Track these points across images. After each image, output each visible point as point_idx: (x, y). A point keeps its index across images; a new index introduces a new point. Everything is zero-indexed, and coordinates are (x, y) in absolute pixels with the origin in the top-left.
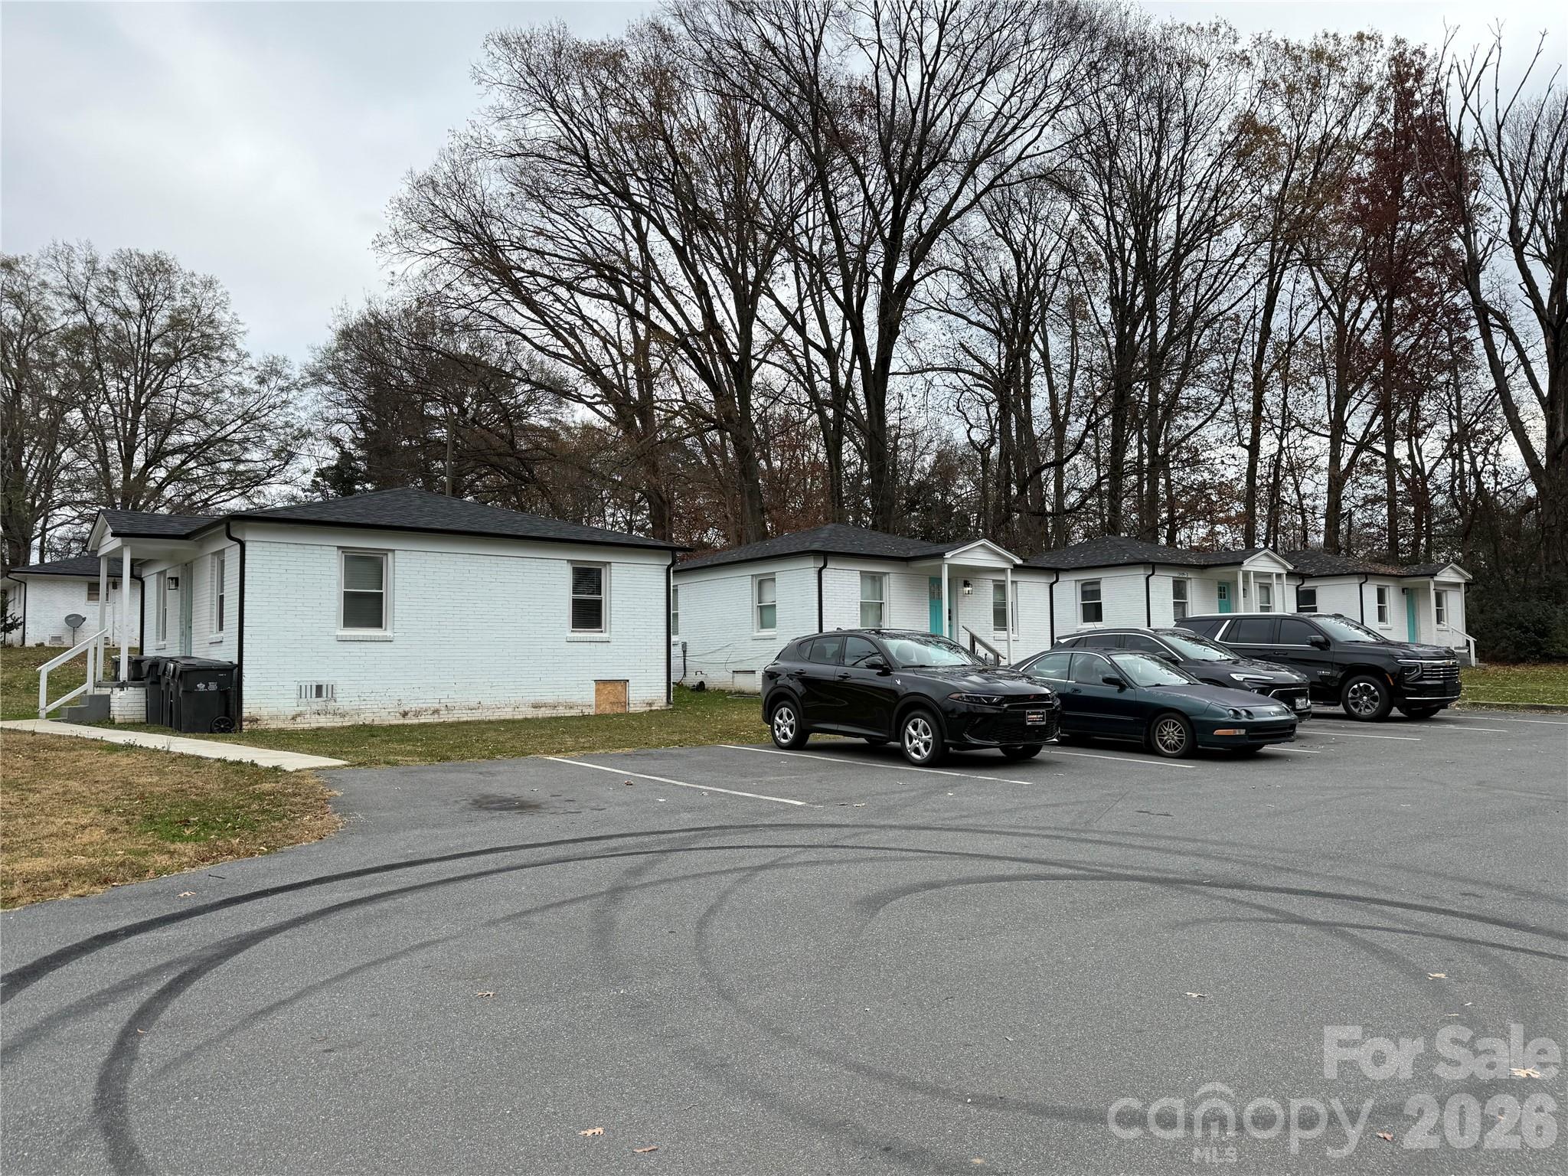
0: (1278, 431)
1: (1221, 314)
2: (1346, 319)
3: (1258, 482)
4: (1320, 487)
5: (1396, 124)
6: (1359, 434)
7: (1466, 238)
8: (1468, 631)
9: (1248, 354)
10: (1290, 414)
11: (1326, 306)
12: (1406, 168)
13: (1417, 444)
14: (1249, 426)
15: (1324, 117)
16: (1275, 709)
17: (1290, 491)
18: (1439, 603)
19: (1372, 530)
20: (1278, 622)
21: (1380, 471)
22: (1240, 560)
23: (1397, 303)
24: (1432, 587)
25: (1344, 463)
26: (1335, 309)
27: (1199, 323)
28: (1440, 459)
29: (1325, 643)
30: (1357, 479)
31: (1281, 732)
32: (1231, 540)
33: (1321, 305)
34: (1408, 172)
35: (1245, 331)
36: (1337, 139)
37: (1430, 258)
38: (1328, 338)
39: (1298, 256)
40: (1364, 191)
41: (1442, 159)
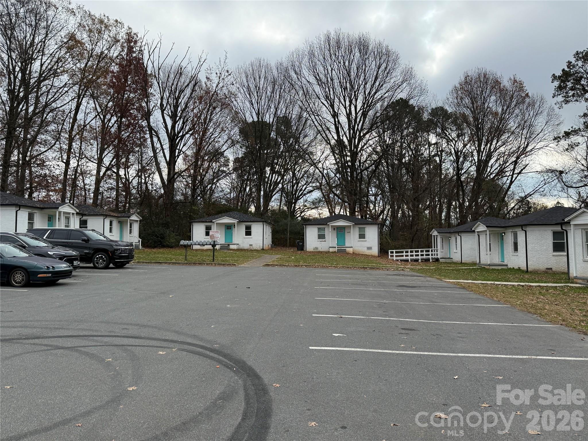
0: (77, 158)
1: (57, 108)
2: (106, 121)
3: (68, 177)
4: (92, 182)
5: (127, 57)
6: (108, 164)
7: (147, 103)
8: (140, 237)
9: (67, 126)
10: (82, 153)
11: (98, 115)
12: (129, 73)
13: (127, 171)
14: (66, 154)
15: (102, 45)
16: (65, 265)
17: (81, 182)
18: (131, 227)
19: (110, 200)
20: (70, 231)
21: (114, 179)
22: (57, 206)
23: (124, 120)
24: (129, 221)
25: (101, 174)
26: (102, 117)
27: (48, 110)
28: (135, 177)
29: (88, 240)
30: (106, 180)
31: (66, 274)
32: (56, 198)
33: (97, 114)
34: (130, 75)
35: (66, 117)
36: (106, 55)
37: (135, 107)
38: (98, 127)
39: (89, 94)
40: (115, 76)
41: (141, 74)
